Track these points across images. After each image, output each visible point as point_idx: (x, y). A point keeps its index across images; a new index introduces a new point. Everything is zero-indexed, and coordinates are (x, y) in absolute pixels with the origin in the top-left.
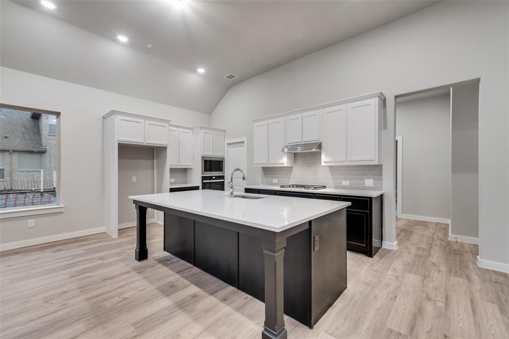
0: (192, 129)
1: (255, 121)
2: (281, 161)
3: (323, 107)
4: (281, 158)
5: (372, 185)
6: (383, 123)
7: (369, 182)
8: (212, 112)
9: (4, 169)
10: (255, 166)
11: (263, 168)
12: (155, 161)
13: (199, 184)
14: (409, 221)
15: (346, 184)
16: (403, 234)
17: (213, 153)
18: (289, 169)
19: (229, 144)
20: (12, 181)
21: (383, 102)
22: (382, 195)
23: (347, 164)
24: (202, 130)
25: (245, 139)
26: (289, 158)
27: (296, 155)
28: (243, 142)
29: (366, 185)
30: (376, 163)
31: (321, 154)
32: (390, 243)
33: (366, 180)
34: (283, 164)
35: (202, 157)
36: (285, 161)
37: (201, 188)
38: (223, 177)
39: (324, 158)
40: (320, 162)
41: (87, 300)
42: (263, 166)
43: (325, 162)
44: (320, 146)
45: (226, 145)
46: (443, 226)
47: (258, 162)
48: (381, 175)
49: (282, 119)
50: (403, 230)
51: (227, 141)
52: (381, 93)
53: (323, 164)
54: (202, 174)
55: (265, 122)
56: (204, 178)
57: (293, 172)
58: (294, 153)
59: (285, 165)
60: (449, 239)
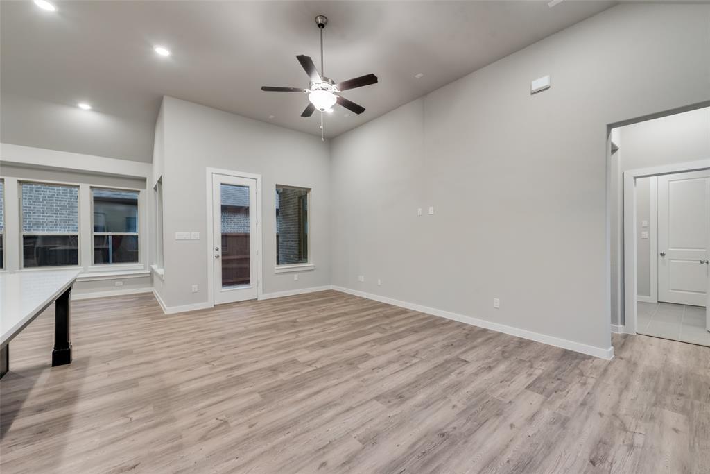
41: (173, 420)
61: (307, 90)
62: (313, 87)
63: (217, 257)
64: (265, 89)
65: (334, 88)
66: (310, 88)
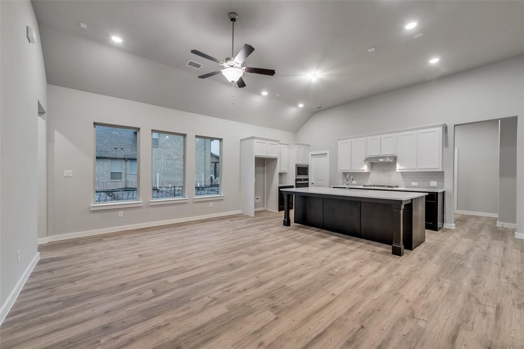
0: (287, 145)
1: (339, 140)
2: (362, 169)
3: (398, 132)
4: (363, 166)
5: (436, 185)
6: (445, 143)
7: (434, 183)
8: (297, 131)
9: (121, 173)
10: (339, 171)
11: (343, 173)
12: (265, 168)
13: (294, 184)
14: (463, 215)
15: (414, 185)
16: (458, 222)
17: (302, 162)
18: (368, 174)
19: (312, 155)
20: (126, 181)
21: (445, 128)
22: (444, 192)
23: (417, 171)
24: (297, 146)
25: (328, 152)
26: (368, 165)
27: (372, 164)
28: (326, 154)
29: (431, 185)
30: (440, 170)
31: (396, 164)
32: (449, 225)
33: (431, 182)
34: (364, 170)
35: (296, 165)
36: (365, 168)
37: (295, 187)
38: (307, 180)
39: (398, 167)
40: (396, 170)
42: (344, 171)
43: (399, 169)
44: (395, 158)
45: (310, 156)
46: (493, 219)
47: (342, 169)
48: (443, 178)
49: (364, 139)
50: (458, 220)
51: (310, 153)
52: (445, 124)
53: (397, 170)
54: (296, 177)
55: (349, 140)
56: (297, 180)
57: (370, 177)
58: (372, 163)
59: (366, 171)
60: (497, 226)
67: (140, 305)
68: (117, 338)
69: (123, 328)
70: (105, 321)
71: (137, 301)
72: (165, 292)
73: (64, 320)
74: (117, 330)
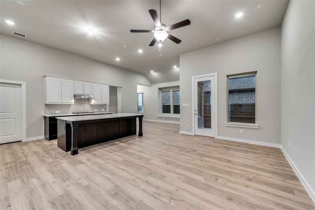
3: (93, 83)
15: (96, 111)
30: (108, 104)
36: (73, 102)
43: (94, 103)
49: (72, 81)
55: (59, 79)
57: (71, 107)
58: (77, 98)
61: (153, 31)
62: (156, 29)
63: (196, 114)
64: (132, 31)
65: (167, 29)
66: (154, 30)
67: (230, 178)
68: (246, 174)
69: (243, 175)
70: (249, 183)
71: (230, 181)
72: (213, 175)
73: (274, 199)
74: (245, 176)
